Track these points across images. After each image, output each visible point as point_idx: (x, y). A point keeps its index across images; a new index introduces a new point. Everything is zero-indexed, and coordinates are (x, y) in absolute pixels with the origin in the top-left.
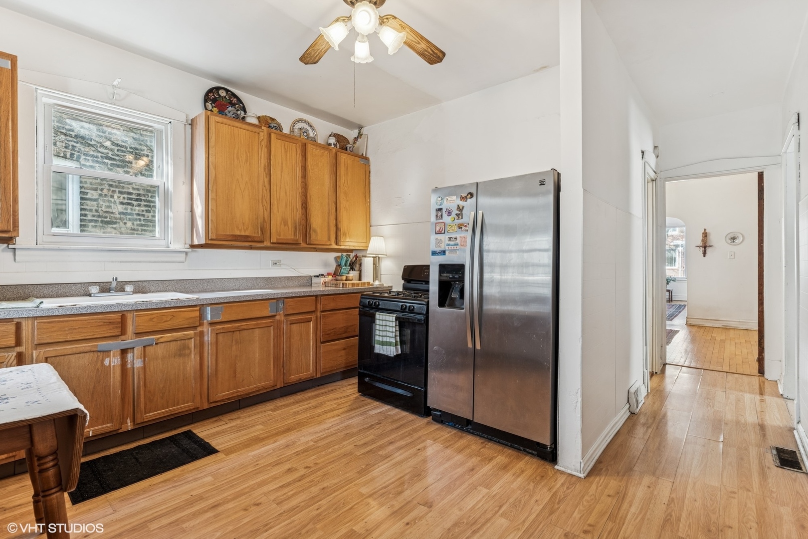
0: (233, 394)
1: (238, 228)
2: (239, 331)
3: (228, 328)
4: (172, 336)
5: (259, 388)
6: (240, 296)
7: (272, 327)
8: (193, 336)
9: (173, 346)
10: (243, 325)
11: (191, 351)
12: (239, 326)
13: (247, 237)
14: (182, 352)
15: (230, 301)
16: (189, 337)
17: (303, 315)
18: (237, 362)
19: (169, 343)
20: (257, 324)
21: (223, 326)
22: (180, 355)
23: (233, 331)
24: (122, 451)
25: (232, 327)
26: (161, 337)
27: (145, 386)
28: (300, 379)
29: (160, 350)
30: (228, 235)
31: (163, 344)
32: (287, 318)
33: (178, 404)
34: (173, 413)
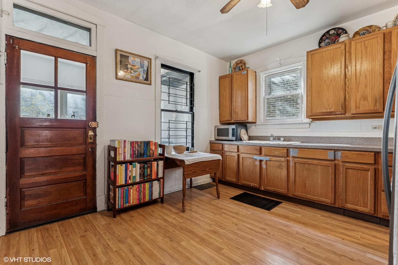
0: (303, 196)
1: (325, 108)
2: (308, 164)
3: (301, 161)
4: (275, 159)
5: (320, 200)
6: (308, 146)
7: (330, 167)
8: (284, 161)
9: (277, 164)
10: (309, 161)
11: (283, 167)
12: (307, 161)
13: (331, 112)
14: (280, 167)
15: (302, 147)
16: (282, 161)
17: (362, 165)
18: (307, 180)
19: (275, 161)
20: (319, 163)
21: (298, 160)
22: (279, 168)
23: (304, 164)
24: (260, 196)
25: (303, 161)
26: (272, 158)
27: (267, 176)
28: (356, 210)
29: (272, 163)
30: (318, 113)
31: (273, 161)
32: (343, 163)
33: (278, 189)
34: (276, 191)
